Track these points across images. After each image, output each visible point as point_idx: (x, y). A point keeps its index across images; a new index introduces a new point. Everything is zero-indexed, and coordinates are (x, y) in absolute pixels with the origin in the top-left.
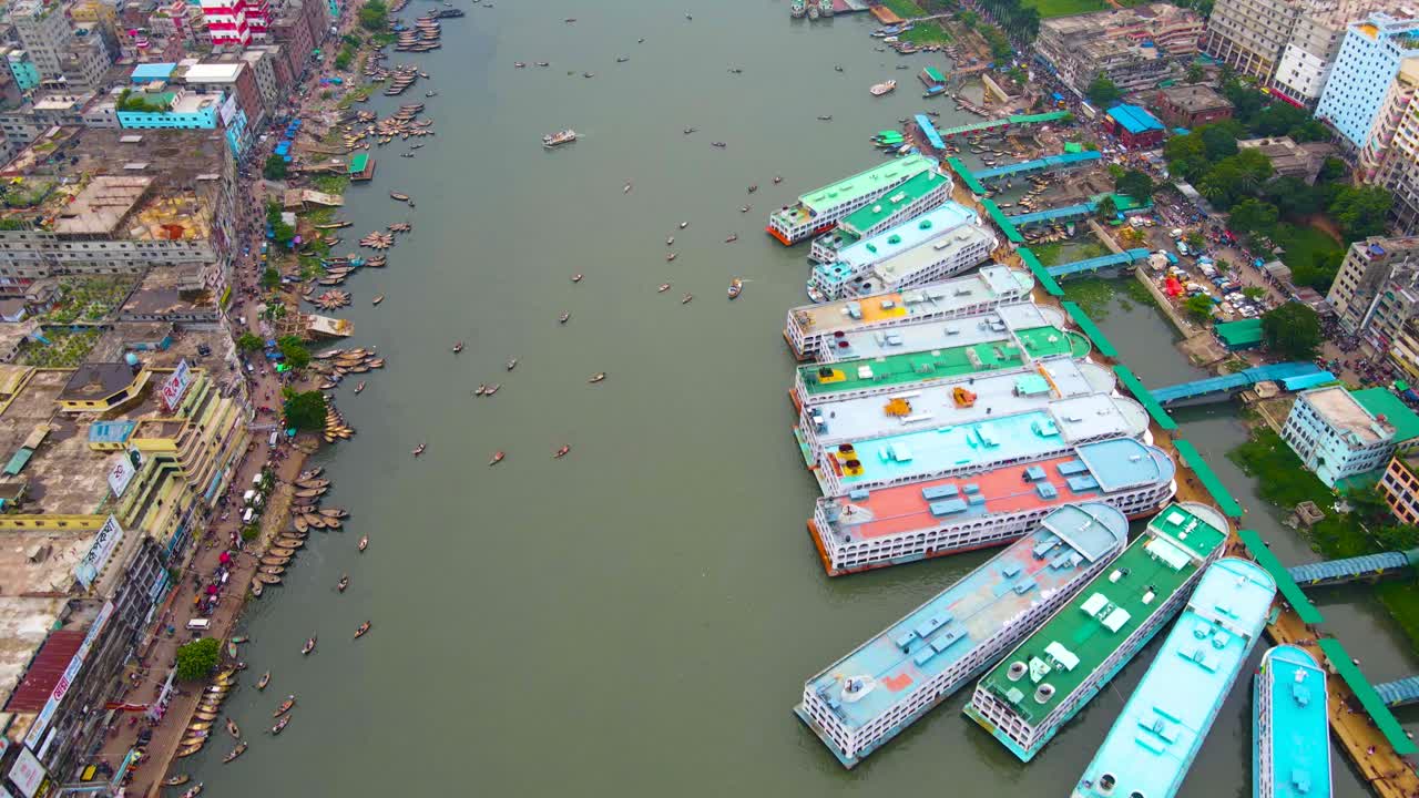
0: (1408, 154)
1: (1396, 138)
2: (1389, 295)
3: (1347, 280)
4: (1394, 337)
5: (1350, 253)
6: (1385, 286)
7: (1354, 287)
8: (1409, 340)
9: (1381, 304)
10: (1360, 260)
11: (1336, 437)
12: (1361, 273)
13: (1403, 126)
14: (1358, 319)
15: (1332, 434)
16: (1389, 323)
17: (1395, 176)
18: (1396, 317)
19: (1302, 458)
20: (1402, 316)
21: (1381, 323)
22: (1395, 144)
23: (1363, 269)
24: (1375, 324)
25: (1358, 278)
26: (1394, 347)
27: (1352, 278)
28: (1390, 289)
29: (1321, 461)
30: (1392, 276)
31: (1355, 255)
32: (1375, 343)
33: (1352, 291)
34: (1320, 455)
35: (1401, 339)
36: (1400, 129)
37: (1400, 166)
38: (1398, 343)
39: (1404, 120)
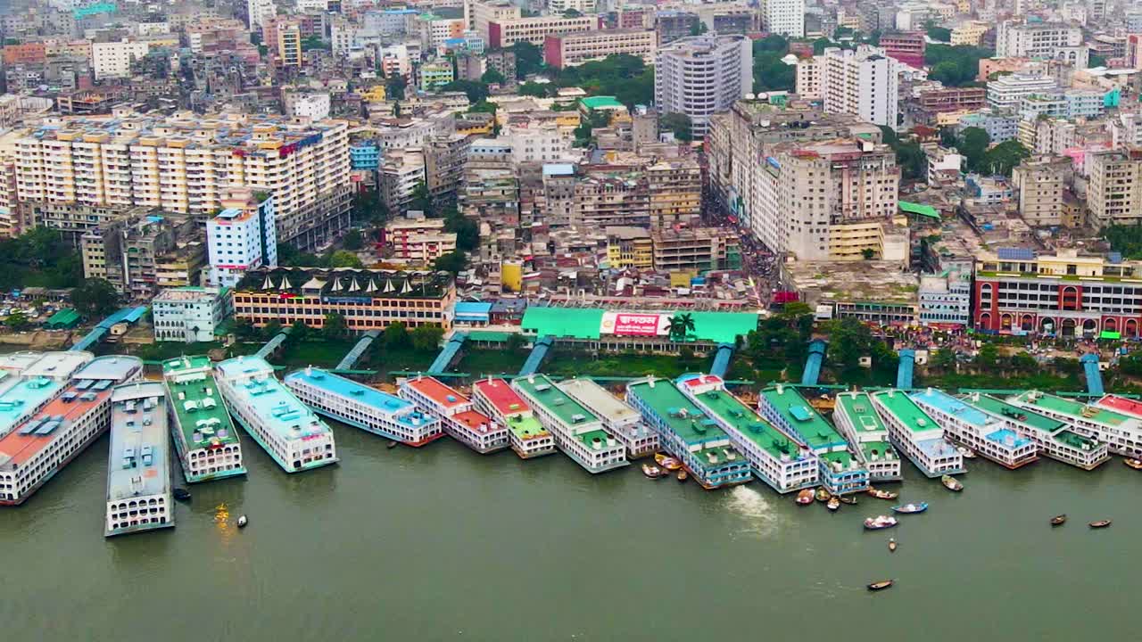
0: (39, 199)
1: (20, 194)
2: (134, 250)
3: (94, 262)
4: (154, 272)
5: (83, 243)
6: (125, 246)
7: (103, 262)
8: (166, 266)
9: (130, 259)
10: (95, 242)
11: (195, 306)
12: (102, 250)
13: (21, 183)
14: (120, 280)
15: (192, 307)
16: (144, 267)
17: (38, 219)
18: (146, 259)
19: (182, 340)
20: (149, 256)
21: (139, 272)
22: (23, 198)
23: (101, 246)
24: (135, 275)
25: (102, 254)
26: (158, 279)
27: (97, 258)
28: (129, 246)
29: (196, 329)
30: (126, 236)
31: (89, 242)
32: (143, 287)
33: (103, 266)
34: (192, 327)
35: (159, 270)
36: (19, 186)
37: (38, 210)
38: (159, 275)
39: (18, 179)
